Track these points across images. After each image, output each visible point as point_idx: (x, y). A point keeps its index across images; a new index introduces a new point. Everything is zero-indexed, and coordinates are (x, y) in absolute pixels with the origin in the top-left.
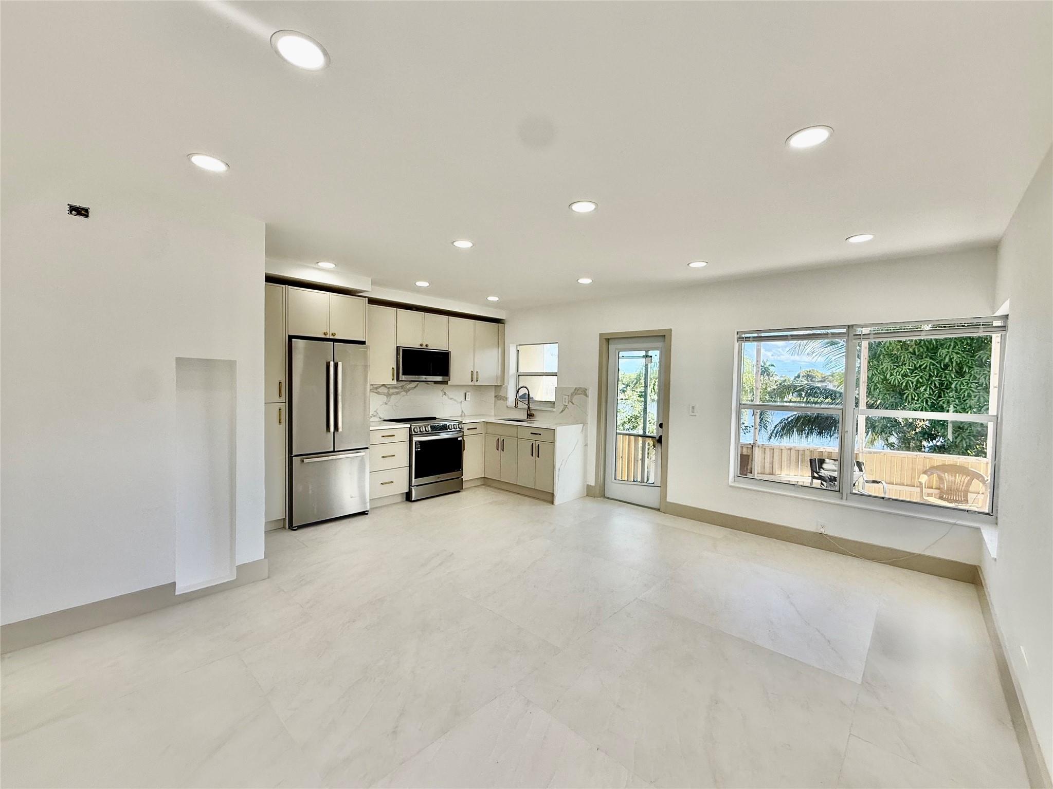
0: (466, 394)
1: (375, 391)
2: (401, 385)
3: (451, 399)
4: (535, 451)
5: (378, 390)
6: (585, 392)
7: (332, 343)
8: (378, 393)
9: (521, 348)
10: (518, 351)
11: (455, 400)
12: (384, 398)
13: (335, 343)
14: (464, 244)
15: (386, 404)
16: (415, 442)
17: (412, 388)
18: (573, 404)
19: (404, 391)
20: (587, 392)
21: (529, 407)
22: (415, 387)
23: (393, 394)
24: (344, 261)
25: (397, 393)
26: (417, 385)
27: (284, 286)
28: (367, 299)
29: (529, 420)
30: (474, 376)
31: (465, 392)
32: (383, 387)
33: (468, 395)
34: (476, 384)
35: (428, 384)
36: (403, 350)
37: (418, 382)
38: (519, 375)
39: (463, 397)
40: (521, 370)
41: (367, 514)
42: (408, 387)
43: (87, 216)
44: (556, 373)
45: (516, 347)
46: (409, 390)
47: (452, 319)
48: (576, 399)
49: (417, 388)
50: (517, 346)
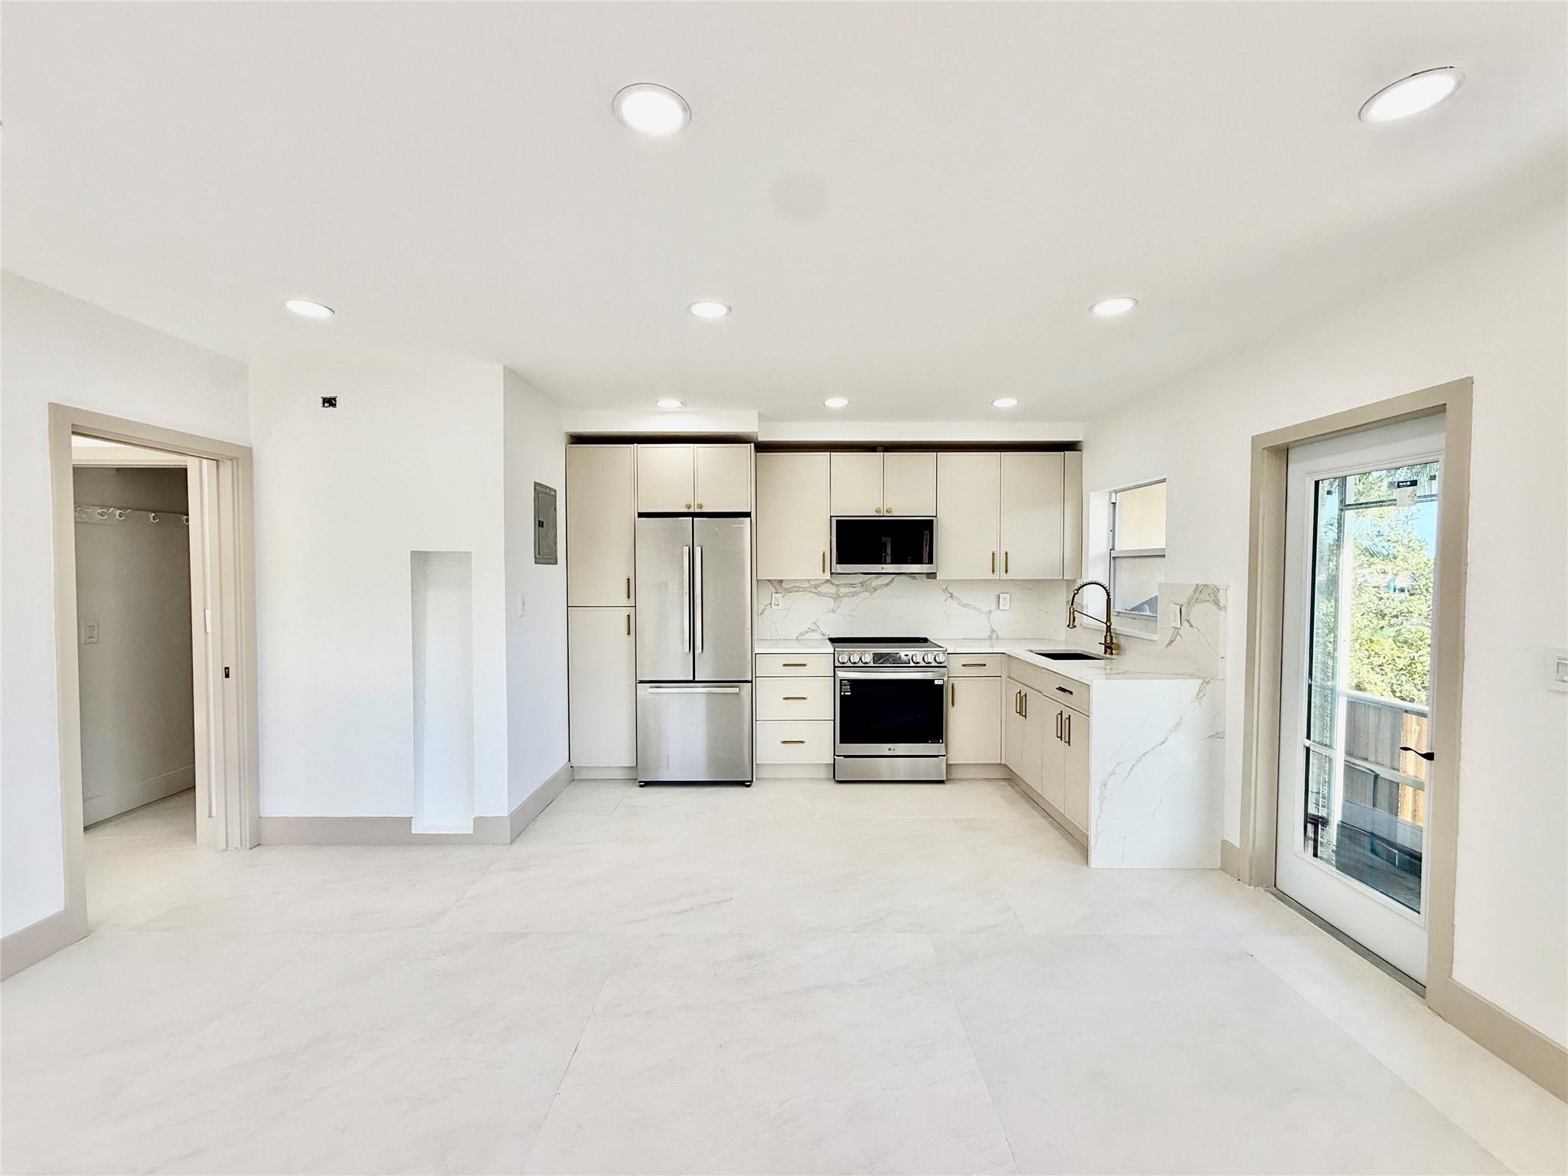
0: (999, 596)
1: (814, 590)
2: (861, 580)
3: (965, 606)
4: (1064, 730)
5: (819, 589)
6: (1216, 596)
7: (691, 518)
8: (819, 594)
9: (1118, 498)
10: (1114, 504)
11: (975, 608)
12: (831, 603)
13: (695, 519)
14: (709, 310)
15: (833, 612)
16: (841, 680)
17: (883, 585)
18: (1191, 626)
19: (867, 590)
20: (1221, 595)
21: (1109, 628)
22: (888, 584)
23: (846, 595)
24: (691, 394)
25: (854, 594)
26: (893, 580)
27: (631, 446)
28: (752, 444)
29: (1107, 658)
30: (1000, 562)
31: (997, 593)
32: (826, 585)
33: (1005, 598)
34: (1004, 576)
35: (914, 578)
36: (837, 521)
37: (894, 576)
38: (1114, 558)
39: (994, 604)
40: (1123, 545)
41: (749, 786)
42: (873, 584)
43: (334, 405)
44: (1164, 549)
45: (1107, 497)
46: (875, 589)
47: (945, 457)
48: (1198, 612)
49: (890, 586)
50: (1111, 493)
